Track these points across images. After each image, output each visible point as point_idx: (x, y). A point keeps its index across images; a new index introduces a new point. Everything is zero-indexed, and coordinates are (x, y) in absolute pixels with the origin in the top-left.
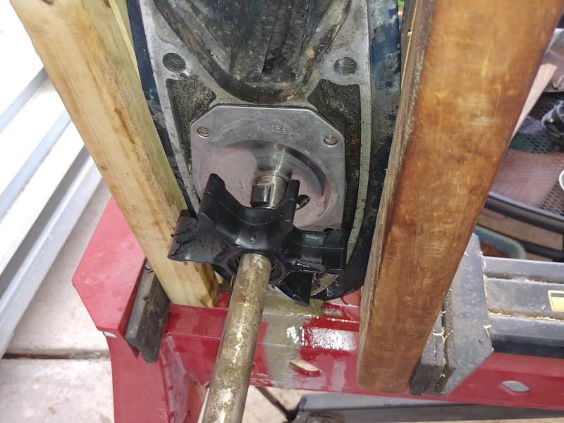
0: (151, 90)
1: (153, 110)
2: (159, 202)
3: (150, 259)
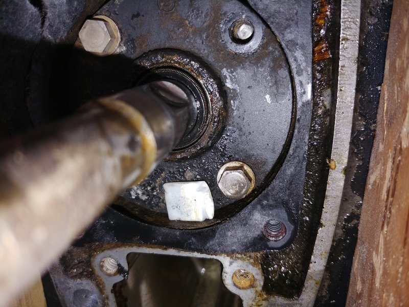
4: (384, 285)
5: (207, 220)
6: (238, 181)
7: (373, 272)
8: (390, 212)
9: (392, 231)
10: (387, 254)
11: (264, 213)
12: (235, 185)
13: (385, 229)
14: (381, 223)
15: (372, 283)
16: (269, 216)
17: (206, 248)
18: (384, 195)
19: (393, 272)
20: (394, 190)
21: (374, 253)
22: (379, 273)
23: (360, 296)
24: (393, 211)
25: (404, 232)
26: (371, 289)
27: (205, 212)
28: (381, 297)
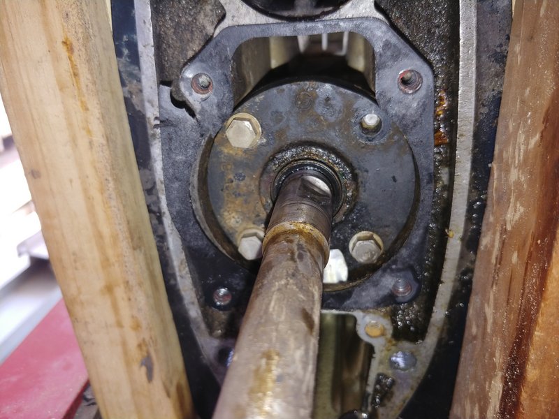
0: (125, 38)
1: (124, 76)
2: (115, 238)
3: (95, 385)
4: (494, 331)
5: (341, 282)
6: (370, 250)
7: (485, 320)
8: (498, 276)
9: (499, 291)
10: (496, 308)
11: (393, 275)
12: (367, 253)
13: (494, 288)
14: (491, 282)
15: (485, 328)
16: (397, 277)
17: (343, 306)
18: (493, 261)
19: (500, 323)
20: (501, 259)
21: (486, 305)
22: (490, 321)
23: (475, 338)
24: (500, 276)
25: (507, 294)
26: (484, 333)
27: (338, 275)
28: (492, 340)
